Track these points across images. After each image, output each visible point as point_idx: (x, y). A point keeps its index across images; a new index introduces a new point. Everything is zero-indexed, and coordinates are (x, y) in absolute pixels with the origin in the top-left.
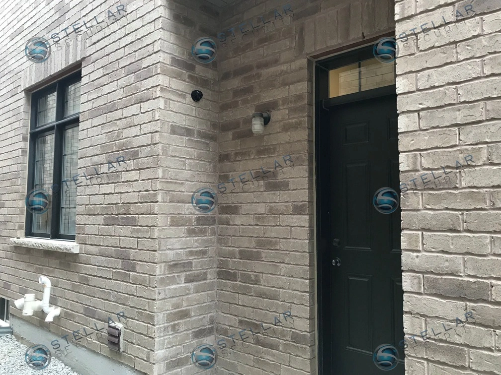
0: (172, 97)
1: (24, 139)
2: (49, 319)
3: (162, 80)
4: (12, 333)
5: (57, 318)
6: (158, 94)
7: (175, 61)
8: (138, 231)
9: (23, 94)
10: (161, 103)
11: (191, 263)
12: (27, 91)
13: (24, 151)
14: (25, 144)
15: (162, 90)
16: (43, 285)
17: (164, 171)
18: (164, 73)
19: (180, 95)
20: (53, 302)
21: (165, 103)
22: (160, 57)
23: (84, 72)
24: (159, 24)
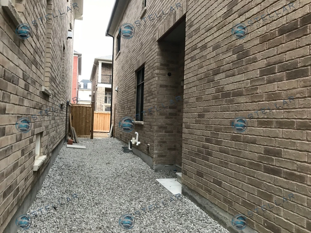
0: (160, 76)
1: (135, 88)
2: (137, 145)
3: (157, 71)
4: (132, 152)
5: (139, 144)
6: (156, 76)
7: (161, 65)
8: (152, 117)
9: (134, 73)
10: (157, 79)
11: (167, 127)
12: (136, 71)
13: (135, 92)
14: (136, 90)
15: (157, 74)
16: (136, 134)
17: (157, 99)
18: (158, 69)
19: (163, 75)
20: (139, 141)
21: (158, 78)
22: (157, 64)
23: (145, 67)
24: (156, 54)
